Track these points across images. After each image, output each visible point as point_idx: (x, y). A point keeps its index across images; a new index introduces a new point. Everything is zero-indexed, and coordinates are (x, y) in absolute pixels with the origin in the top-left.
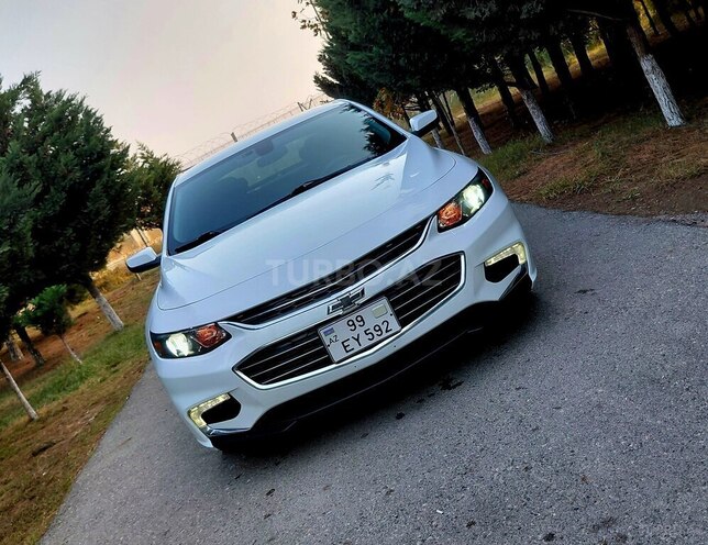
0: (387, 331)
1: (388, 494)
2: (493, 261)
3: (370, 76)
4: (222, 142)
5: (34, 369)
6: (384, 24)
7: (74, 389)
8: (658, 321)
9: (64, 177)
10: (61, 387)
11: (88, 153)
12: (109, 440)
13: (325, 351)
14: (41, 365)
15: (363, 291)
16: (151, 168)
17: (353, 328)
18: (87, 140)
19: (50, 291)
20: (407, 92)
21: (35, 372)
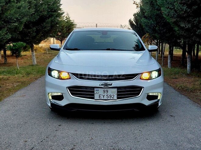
0: (113, 98)
1: (91, 139)
2: (151, 94)
3: (146, 28)
4: (92, 25)
5: (3, 64)
6: (157, 15)
7: (13, 75)
8: (186, 131)
9: (41, 12)
10: (9, 72)
11: (52, 8)
12: (19, 93)
13: (93, 95)
14: (6, 64)
15: (112, 84)
16: (67, 22)
17: (104, 92)
18: (53, 4)
19: (20, 43)
20: (155, 38)
21: (3, 65)
